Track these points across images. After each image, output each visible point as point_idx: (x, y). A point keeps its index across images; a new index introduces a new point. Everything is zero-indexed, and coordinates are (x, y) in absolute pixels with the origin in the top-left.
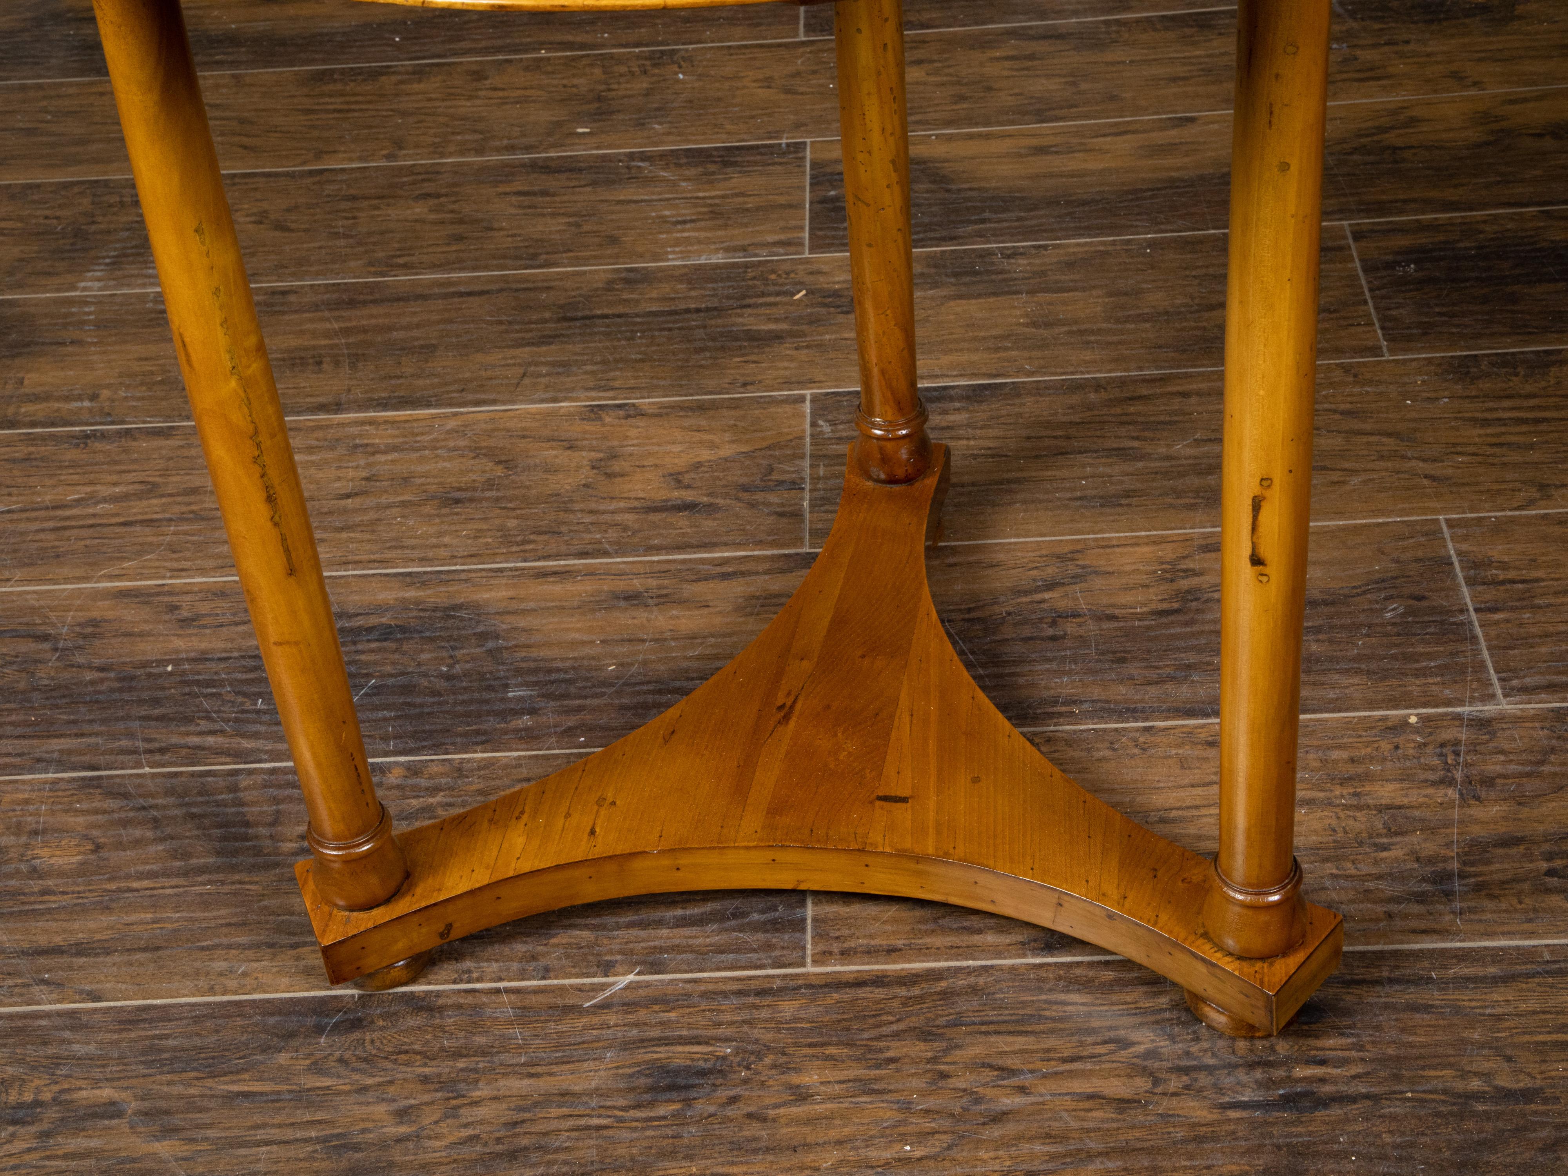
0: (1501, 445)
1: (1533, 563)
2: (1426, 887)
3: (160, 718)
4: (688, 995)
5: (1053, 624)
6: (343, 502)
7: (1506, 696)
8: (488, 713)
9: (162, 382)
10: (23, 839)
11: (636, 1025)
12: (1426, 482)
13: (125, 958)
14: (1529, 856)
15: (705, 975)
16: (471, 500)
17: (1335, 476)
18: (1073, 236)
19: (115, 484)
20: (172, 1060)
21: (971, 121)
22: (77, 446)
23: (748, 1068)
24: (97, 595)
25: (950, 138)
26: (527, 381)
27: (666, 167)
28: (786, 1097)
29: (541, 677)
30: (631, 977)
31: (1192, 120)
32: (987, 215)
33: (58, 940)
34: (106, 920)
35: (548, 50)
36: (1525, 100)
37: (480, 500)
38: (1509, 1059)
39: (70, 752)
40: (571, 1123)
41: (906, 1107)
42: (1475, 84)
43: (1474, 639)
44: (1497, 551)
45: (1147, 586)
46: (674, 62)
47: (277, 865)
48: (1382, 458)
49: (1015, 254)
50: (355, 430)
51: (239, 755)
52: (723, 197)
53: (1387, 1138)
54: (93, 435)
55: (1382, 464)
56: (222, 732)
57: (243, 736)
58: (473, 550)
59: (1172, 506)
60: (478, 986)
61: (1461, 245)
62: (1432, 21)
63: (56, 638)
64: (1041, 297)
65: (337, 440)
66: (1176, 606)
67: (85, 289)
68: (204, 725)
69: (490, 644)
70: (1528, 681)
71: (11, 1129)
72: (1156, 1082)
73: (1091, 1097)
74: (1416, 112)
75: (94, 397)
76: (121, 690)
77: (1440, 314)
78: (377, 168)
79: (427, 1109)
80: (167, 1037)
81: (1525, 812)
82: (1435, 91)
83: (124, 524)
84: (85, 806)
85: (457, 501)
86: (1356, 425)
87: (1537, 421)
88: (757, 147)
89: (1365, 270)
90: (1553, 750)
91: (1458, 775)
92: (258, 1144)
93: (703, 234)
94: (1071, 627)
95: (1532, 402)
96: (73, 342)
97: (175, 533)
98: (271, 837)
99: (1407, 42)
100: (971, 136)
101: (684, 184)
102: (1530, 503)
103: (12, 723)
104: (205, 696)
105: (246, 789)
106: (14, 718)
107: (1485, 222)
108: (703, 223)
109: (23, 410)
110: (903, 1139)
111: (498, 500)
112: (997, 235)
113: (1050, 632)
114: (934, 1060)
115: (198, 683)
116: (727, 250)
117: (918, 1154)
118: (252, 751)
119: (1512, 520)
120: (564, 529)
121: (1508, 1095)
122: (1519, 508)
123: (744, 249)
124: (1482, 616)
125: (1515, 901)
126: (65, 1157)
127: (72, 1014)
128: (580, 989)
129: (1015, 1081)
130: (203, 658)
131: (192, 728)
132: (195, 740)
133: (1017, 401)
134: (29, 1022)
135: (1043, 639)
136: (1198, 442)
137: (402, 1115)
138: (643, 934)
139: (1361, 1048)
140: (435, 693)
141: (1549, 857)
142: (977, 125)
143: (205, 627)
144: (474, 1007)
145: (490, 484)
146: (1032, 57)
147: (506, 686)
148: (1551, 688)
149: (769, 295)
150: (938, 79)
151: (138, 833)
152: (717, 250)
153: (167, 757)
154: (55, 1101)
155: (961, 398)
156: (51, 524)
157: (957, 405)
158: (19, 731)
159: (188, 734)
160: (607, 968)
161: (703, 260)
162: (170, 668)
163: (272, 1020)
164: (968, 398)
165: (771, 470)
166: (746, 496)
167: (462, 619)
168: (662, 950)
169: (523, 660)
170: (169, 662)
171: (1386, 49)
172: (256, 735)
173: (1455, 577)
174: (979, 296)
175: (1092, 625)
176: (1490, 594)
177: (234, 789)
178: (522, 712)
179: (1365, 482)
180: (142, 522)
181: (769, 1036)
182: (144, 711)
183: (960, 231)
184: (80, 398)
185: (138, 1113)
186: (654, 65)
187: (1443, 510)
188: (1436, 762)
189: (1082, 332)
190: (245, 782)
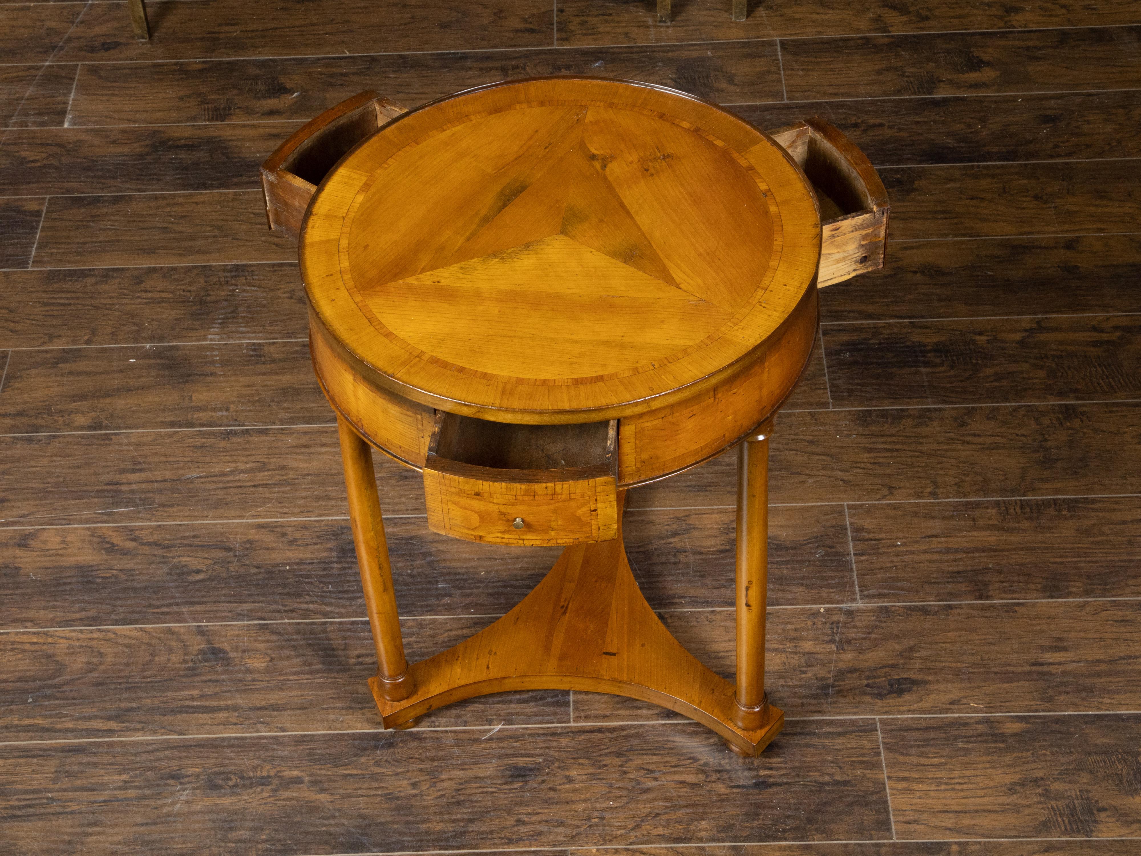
0: (875, 463)
1: (881, 530)
2: (819, 691)
3: (288, 594)
4: (524, 735)
5: (675, 556)
7: (861, 599)
8: (430, 595)
9: (258, 401)
10: (240, 654)
11: (504, 748)
12: (841, 483)
13: (293, 712)
14: (860, 678)
15: (530, 726)
17: (802, 478)
19: (246, 463)
20: (319, 759)
22: (224, 439)
23: (549, 768)
24: (248, 526)
28: (564, 781)
29: (452, 577)
30: (500, 726)
33: (263, 703)
34: (282, 694)
36: (912, 248)
38: (840, 768)
39: (251, 611)
40: (480, 790)
41: (611, 786)
43: (852, 569)
44: (867, 523)
45: (716, 536)
47: (349, 670)
48: (823, 469)
51: (325, 615)
53: (792, 801)
54: (231, 433)
55: (824, 472)
56: (316, 602)
57: (325, 604)
58: (416, 507)
59: (729, 492)
60: (438, 729)
61: (872, 341)
63: (234, 550)
66: (728, 547)
67: (211, 340)
68: (308, 598)
69: (428, 559)
70: (871, 592)
71: (261, 787)
72: (707, 777)
73: (682, 782)
75: (227, 409)
76: (268, 579)
77: (858, 384)
79: (423, 783)
80: (315, 749)
81: (862, 657)
83: (254, 486)
84: (263, 638)
85: (406, 478)
86: (813, 448)
87: (892, 450)
89: (826, 355)
90: (877, 627)
91: (837, 638)
92: (359, 796)
94: (682, 558)
95: (891, 440)
96: (211, 374)
97: (278, 492)
98: (345, 656)
102: (884, 497)
103: (224, 595)
104: (306, 583)
105: (331, 631)
106: (224, 592)
107: (884, 327)
109: (195, 416)
110: (609, 799)
113: (673, 560)
114: (621, 766)
115: (301, 576)
117: (615, 805)
118: (331, 612)
119: (875, 506)
121: (838, 783)
122: (879, 500)
124: (856, 557)
125: (852, 698)
126: (284, 800)
127: (275, 737)
128: (480, 731)
129: (652, 775)
130: (301, 563)
131: (302, 600)
132: (305, 606)
134: (259, 741)
135: (670, 563)
137: (414, 785)
138: (504, 706)
139: (785, 762)
140: (406, 584)
141: (868, 678)
143: (300, 545)
144: (437, 738)
147: (437, 581)
148: (880, 596)
151: (287, 652)
153: (293, 615)
154: (276, 776)
156: (221, 485)
158: (227, 599)
159: (301, 603)
160: (490, 722)
162: (288, 568)
163: (357, 742)
167: (415, 545)
168: (512, 714)
169: (444, 568)
170: (287, 564)
172: (330, 604)
173: (847, 536)
175: (691, 557)
176: (861, 546)
177: (325, 632)
178: (445, 596)
179: (815, 482)
180: (262, 485)
181: (556, 754)
182: (280, 590)
184: (220, 410)
185: (309, 782)
187: (847, 499)
188: (829, 631)
190: (329, 628)
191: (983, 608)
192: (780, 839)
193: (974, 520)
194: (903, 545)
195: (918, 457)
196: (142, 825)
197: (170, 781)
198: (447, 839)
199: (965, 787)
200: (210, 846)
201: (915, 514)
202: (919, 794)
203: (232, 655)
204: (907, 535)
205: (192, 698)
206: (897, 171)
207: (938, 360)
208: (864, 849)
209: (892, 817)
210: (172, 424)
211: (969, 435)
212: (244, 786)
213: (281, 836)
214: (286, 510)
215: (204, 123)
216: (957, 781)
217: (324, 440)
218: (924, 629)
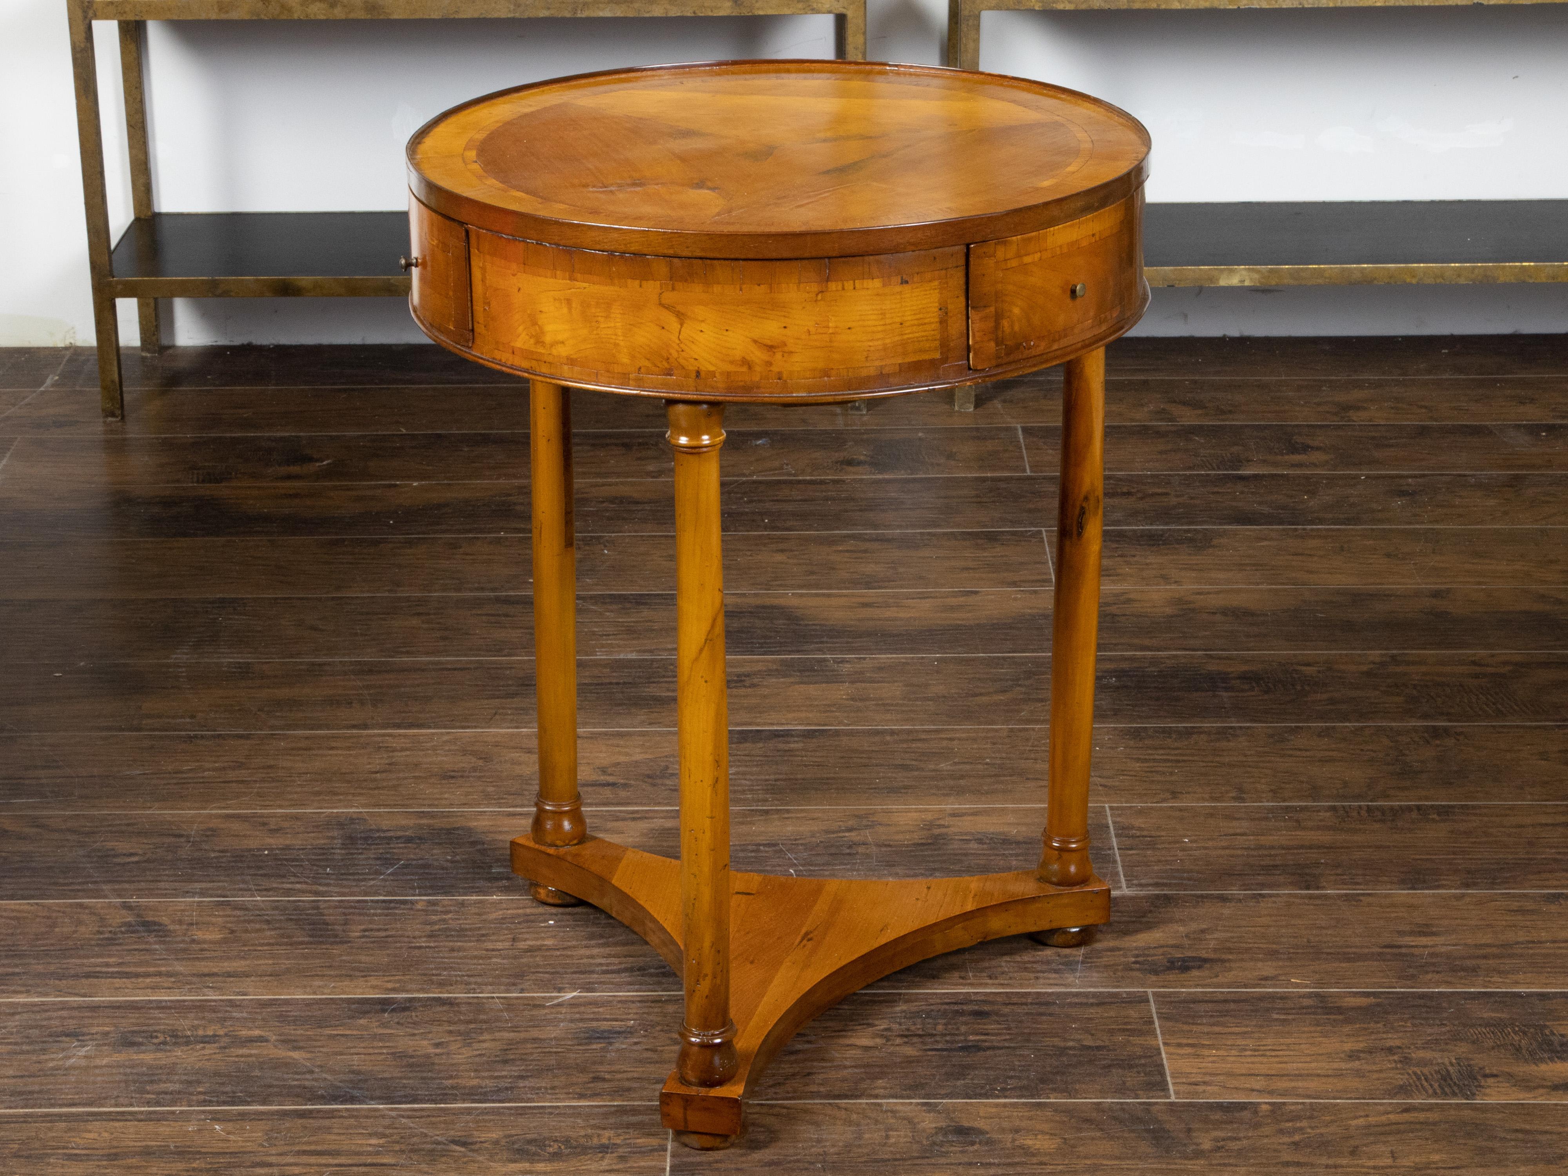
0: (1152, 772)
1: (1159, 828)
3: (264, 875)
4: (611, 1002)
5: (850, 847)
6: (374, 775)
7: (1128, 887)
8: (479, 879)
9: (239, 710)
10: (185, 927)
11: (578, 1013)
12: (1100, 788)
13: (258, 979)
14: (1125, 956)
15: (621, 994)
16: (462, 777)
18: (885, 654)
19: (215, 762)
20: (294, 1021)
21: (817, 586)
22: (185, 742)
23: (646, 1031)
24: (210, 816)
25: (801, 595)
26: (497, 717)
27: (596, 604)
28: (668, 1042)
30: (575, 994)
31: (976, 593)
32: (825, 639)
33: (215, 970)
34: (243, 963)
35: (506, 532)
36: (1209, 593)
37: (468, 777)
38: (1093, 1035)
39: (207, 889)
40: (539, 1050)
42: (1176, 582)
43: (1115, 862)
44: (1138, 822)
45: (913, 832)
46: (600, 543)
47: (349, 942)
49: (843, 661)
50: (379, 739)
51: (317, 893)
52: (637, 622)
53: (1017, 1063)
54: (196, 737)
56: (306, 883)
57: (320, 885)
58: (465, 802)
59: (934, 794)
60: (480, 995)
61: (1149, 669)
62: (1153, 545)
63: (188, 836)
64: (858, 685)
65: (367, 744)
66: (929, 841)
67: (176, 658)
68: (292, 879)
69: (479, 847)
70: (1143, 881)
71: (202, 1045)
72: (888, 1040)
74: (1132, 596)
75: (192, 717)
76: (235, 862)
77: (1127, 705)
78: (382, 598)
79: (453, 1043)
80: (290, 1011)
82: (1147, 585)
83: (224, 782)
84: (221, 913)
85: (453, 777)
87: (1178, 761)
88: (662, 595)
90: (1151, 912)
92: (352, 1054)
93: (622, 642)
94: (861, 850)
95: (1176, 752)
96: (173, 687)
97: (260, 788)
98: (344, 931)
99: (1134, 556)
100: (817, 595)
101: (608, 614)
102: (1164, 800)
103: (167, 875)
104: (292, 866)
105: (325, 908)
106: (167, 872)
107: (1168, 658)
108: (621, 636)
109: (144, 722)
111: (480, 777)
112: (831, 650)
113: (848, 851)
115: (286, 860)
116: (639, 651)
118: (326, 892)
119: (1152, 808)
120: (526, 793)
121: (1089, 1048)
122: (1157, 802)
123: (651, 651)
124: (1122, 851)
125: (1111, 974)
126: (237, 1056)
127: (230, 1000)
128: (543, 998)
129: (805, 1039)
130: (287, 848)
131: (285, 880)
132: (288, 886)
133: (836, 738)
134: (204, 1003)
135: (843, 854)
136: (955, 764)
137: (437, 1045)
138: (582, 976)
139: (1009, 1029)
140: (443, 868)
141: (1137, 956)
142: (821, 589)
143: (287, 833)
144: (478, 1004)
145: (474, 769)
146: (866, 551)
147: (490, 867)
148: (1156, 885)
149: (668, 677)
150: (795, 561)
151: (258, 926)
152: (632, 652)
153: (271, 893)
154: (226, 1035)
155: (798, 736)
156: (175, 781)
157: (796, 739)
158: (171, 879)
159: (283, 883)
160: (560, 990)
161: (622, 656)
162: (266, 852)
163: (353, 1006)
164: (804, 736)
165: (667, 768)
166: (650, 780)
167: (459, 835)
168: (593, 983)
169: (501, 855)
170: (265, 849)
171: (1118, 559)
172: (328, 885)
173: (1109, 833)
174: (815, 683)
175: (874, 848)
176: (1128, 842)
177: (318, 908)
178: (502, 879)
180: (236, 782)
181: (659, 1019)
182: (252, 872)
183: (805, 647)
184: (182, 717)
185: (277, 1040)
186: (585, 545)
187: (1108, 802)
189: (884, 705)
190: (322, 905)
191: (1311, 897)
192: (998, 1097)
193: (1297, 821)
194: (1191, 841)
195: (1216, 767)
196: (14, 1077)
197: (64, 1038)
198: (485, 1094)
199: (1281, 1053)
200: (118, 1097)
201: (1212, 815)
202: (1210, 1059)
203: (171, 927)
204: (1197, 833)
205: (107, 965)
206: (1188, 531)
207: (1246, 687)
208: (1125, 1106)
209: (1169, 1079)
210: (109, 729)
211: (1291, 749)
212: (175, 1044)
213: (228, 1089)
214: (267, 803)
215: (191, 485)
216: (1270, 1047)
217: (334, 744)
218: (1222, 914)
